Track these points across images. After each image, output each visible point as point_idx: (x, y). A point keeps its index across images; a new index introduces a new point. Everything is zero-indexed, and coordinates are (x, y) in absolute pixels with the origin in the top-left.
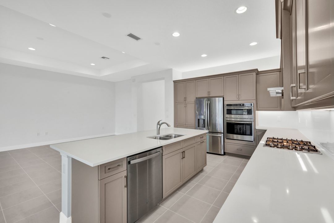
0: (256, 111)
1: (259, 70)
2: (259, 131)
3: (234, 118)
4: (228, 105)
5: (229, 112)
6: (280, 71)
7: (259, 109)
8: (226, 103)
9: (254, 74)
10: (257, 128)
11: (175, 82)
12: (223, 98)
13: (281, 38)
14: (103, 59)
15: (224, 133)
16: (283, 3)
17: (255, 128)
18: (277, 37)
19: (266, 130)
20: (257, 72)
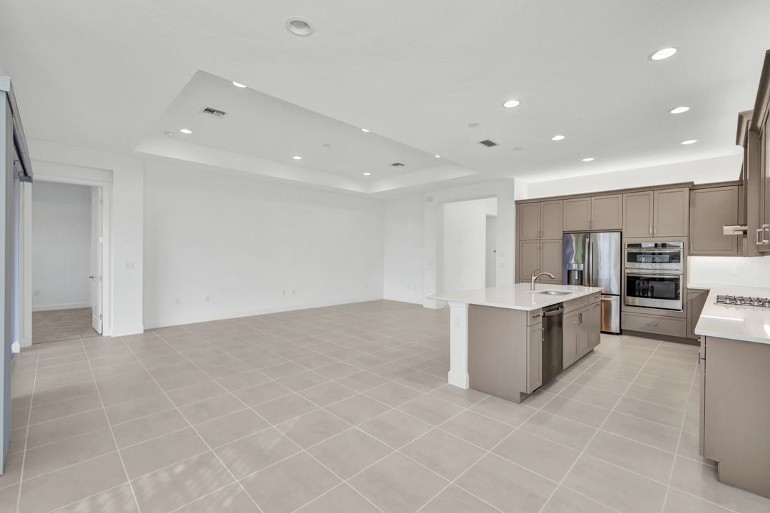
0: (689, 257)
1: (695, 183)
2: (691, 291)
3: (645, 268)
4: (629, 246)
5: (633, 257)
6: (740, 184)
7: (693, 252)
8: (626, 242)
9: (687, 190)
10: (690, 286)
11: (518, 203)
12: (621, 233)
13: (745, 147)
14: (394, 167)
15: (621, 296)
16: (750, 122)
17: (685, 288)
18: (738, 143)
19: (708, 291)
20: (692, 187)
